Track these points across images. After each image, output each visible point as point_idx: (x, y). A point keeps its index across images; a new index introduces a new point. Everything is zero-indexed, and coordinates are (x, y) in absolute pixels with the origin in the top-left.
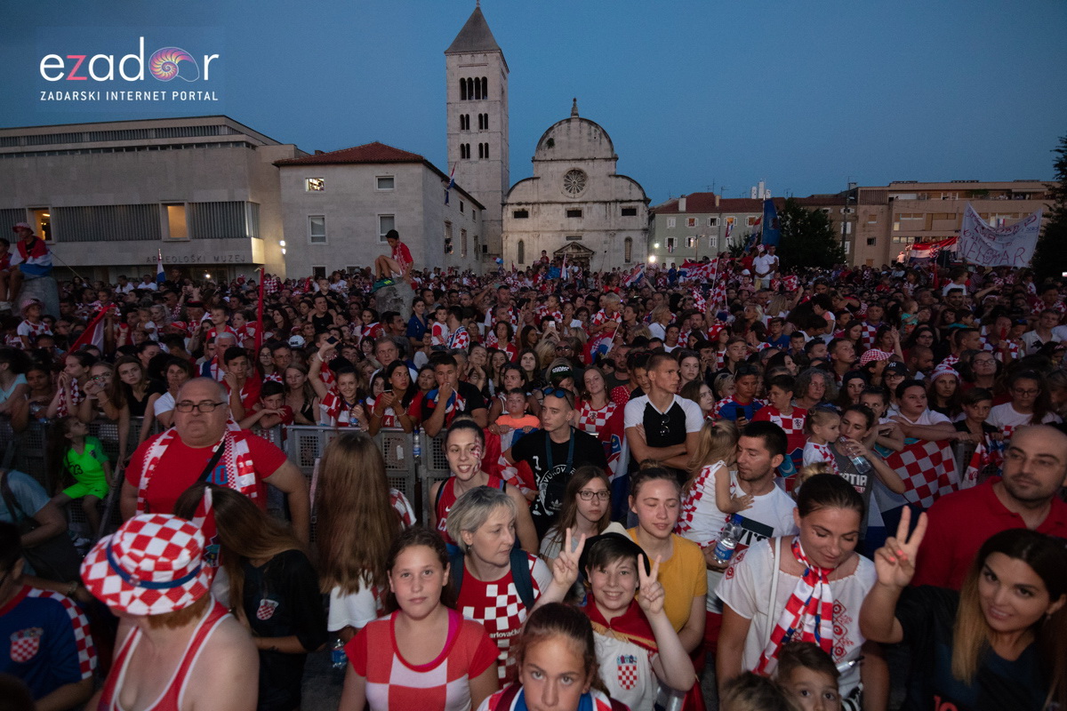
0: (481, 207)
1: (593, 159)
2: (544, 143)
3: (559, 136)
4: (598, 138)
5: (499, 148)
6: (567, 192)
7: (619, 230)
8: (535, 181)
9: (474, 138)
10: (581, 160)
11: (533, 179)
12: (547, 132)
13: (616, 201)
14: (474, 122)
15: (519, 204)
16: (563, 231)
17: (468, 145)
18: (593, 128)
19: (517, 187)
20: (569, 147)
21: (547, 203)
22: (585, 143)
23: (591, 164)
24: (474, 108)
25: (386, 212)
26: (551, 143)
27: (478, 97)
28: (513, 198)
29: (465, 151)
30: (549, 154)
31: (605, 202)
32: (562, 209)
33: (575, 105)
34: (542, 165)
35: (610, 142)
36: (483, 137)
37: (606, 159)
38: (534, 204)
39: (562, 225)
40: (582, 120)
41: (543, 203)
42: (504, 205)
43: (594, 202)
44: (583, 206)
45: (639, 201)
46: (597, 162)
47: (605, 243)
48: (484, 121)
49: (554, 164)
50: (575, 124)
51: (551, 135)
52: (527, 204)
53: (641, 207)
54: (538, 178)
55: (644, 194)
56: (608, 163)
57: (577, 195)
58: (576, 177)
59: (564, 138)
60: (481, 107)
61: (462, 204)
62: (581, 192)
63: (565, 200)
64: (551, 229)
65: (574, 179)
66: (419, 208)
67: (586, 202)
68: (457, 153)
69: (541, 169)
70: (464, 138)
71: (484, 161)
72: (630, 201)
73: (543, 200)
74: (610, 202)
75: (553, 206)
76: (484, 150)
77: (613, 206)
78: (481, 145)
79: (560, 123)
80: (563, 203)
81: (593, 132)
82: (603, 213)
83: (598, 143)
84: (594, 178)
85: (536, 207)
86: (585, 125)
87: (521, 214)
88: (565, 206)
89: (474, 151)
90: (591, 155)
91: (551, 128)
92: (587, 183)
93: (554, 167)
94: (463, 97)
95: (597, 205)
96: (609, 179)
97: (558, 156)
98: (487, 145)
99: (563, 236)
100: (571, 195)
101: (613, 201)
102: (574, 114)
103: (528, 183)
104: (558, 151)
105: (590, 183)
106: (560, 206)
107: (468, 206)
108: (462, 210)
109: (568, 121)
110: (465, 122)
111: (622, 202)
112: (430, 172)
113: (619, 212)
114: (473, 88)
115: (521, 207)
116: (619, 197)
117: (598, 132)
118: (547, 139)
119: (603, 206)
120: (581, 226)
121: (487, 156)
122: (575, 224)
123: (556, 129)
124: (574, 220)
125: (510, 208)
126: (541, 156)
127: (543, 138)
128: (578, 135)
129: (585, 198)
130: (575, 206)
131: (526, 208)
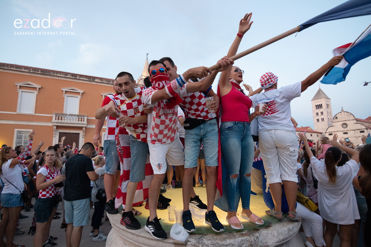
2: (335, 118)
3: (338, 116)
5: (327, 119)
6: (343, 129)
7: (359, 136)
9: (320, 117)
10: (346, 121)
12: (335, 116)
14: (320, 114)
15: (330, 132)
16: (342, 138)
17: (319, 119)
18: (348, 113)
19: (329, 128)
20: (342, 118)
22: (346, 117)
23: (348, 121)
24: (319, 111)
26: (337, 118)
27: (320, 108)
28: (328, 131)
29: (318, 120)
30: (336, 120)
31: (354, 130)
32: (342, 133)
33: (342, 109)
34: (335, 123)
35: (353, 116)
36: (322, 117)
37: (353, 120)
38: (333, 132)
39: (342, 136)
40: (344, 112)
42: (325, 133)
46: (350, 121)
47: (356, 140)
48: (322, 113)
50: (343, 113)
51: (336, 116)
52: (332, 132)
54: (334, 126)
55: (366, 127)
58: (345, 125)
59: (340, 116)
60: (321, 110)
62: (347, 128)
63: (342, 130)
68: (316, 121)
70: (317, 118)
71: (323, 122)
72: (362, 129)
73: (336, 131)
75: (339, 132)
76: (323, 120)
77: (357, 131)
78: (322, 119)
79: (338, 113)
80: (342, 131)
82: (354, 132)
83: (350, 116)
84: (350, 124)
86: (346, 113)
89: (320, 120)
90: (349, 119)
91: (336, 115)
92: (348, 126)
93: (338, 123)
94: (317, 109)
95: (352, 131)
96: (355, 124)
97: (339, 120)
98: (323, 118)
102: (342, 110)
103: (331, 127)
104: (339, 119)
109: (341, 112)
110: (317, 114)
111: (359, 130)
113: (359, 132)
114: (319, 106)
115: (330, 133)
116: (358, 128)
117: (350, 114)
118: (335, 117)
120: (348, 136)
121: (324, 121)
122: (346, 136)
123: (337, 115)
124: (345, 135)
125: (327, 133)
126: (334, 121)
127: (334, 117)
128: (344, 115)
129: (348, 130)
130: (345, 132)
131: (332, 133)
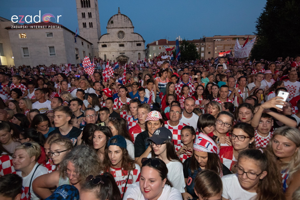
0: (91, 44)
1: (126, 28)
2: (110, 22)
3: (115, 20)
4: (127, 21)
5: (96, 24)
7: (136, 51)
8: (108, 35)
9: (87, 21)
10: (122, 28)
11: (107, 34)
13: (135, 41)
14: (87, 15)
15: (103, 42)
16: (118, 51)
17: (85, 23)
18: (125, 17)
19: (102, 37)
20: (118, 24)
21: (112, 42)
22: (123, 22)
23: (126, 29)
24: (86, 11)
25: (51, 45)
26: (112, 22)
27: (87, 7)
28: (101, 40)
29: (84, 25)
30: (112, 26)
31: (131, 42)
32: (118, 44)
33: (119, 9)
34: (110, 30)
35: (131, 22)
36: (90, 20)
37: (130, 28)
38: (108, 42)
39: (118, 49)
40: (121, 15)
41: (111, 42)
42: (98, 43)
43: (128, 42)
44: (124, 43)
45: (142, 41)
46: (127, 29)
47: (132, 55)
48: (90, 15)
49: (114, 29)
50: (119, 16)
51: (112, 20)
52: (106, 42)
53: (142, 43)
54: (109, 34)
55: (143, 39)
56: (131, 29)
57: (122, 39)
59: (116, 21)
60: (89, 10)
61: (82, 43)
62: (123, 38)
63: (118, 41)
64: (114, 50)
65: (121, 34)
66: (63, 44)
67: (125, 42)
68: (82, 26)
69: (109, 31)
70: (84, 21)
71: (91, 29)
72: (139, 41)
73: (111, 41)
74: (133, 42)
75: (115, 43)
76: (91, 25)
77: (134, 43)
78: (90, 23)
79: (115, 16)
80: (118, 42)
81: (125, 19)
82: (131, 45)
83: (127, 22)
84: (127, 34)
85: (109, 43)
86: (123, 16)
87: (104, 46)
88: (119, 43)
89: (88, 25)
90: (125, 26)
91: (112, 17)
92: (125, 35)
93: (114, 30)
94: (82, 7)
95: (128, 43)
96: (132, 34)
97: (115, 26)
98: (92, 23)
99: (119, 53)
100: (120, 39)
101: (134, 41)
102: (119, 12)
103: (105, 35)
104: (115, 25)
105: (126, 35)
106: (117, 43)
107: (85, 44)
108: (83, 44)
109: (117, 15)
110: (83, 15)
111: (136, 41)
112: (66, 31)
113: (136, 45)
114: (86, 4)
115: (104, 44)
116: (136, 40)
117: (127, 19)
118: (111, 21)
119: (131, 43)
120: (124, 50)
121: (92, 27)
122: (122, 49)
124: (122, 48)
125: (100, 44)
126: (109, 26)
127: (109, 20)
128: (121, 20)
129: (125, 40)
130: (122, 43)
131: (106, 44)
